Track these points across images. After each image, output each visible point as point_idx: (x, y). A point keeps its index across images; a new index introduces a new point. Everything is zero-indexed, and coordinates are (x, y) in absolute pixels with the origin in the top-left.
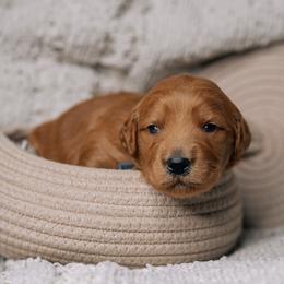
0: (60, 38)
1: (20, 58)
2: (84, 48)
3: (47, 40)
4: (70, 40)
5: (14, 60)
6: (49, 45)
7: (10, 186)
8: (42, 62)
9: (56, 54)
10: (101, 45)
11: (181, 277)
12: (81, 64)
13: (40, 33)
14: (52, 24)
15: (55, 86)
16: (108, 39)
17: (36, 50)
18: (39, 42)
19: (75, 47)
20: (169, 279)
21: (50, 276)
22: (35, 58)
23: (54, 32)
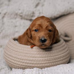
0: (22, 13)
1: (12, 18)
2: (28, 15)
3: (18, 14)
4: (24, 13)
5: (10, 19)
6: (19, 15)
7: (16, 52)
8: (17, 19)
9: (21, 17)
10: (32, 15)
11: (54, 71)
12: (27, 19)
13: (17, 12)
14: (20, 10)
15: (21, 25)
16: (33, 13)
17: (16, 16)
18: (17, 14)
19: (25, 15)
20: (51, 71)
21: (22, 71)
22: (16, 18)
23: (20, 12)
